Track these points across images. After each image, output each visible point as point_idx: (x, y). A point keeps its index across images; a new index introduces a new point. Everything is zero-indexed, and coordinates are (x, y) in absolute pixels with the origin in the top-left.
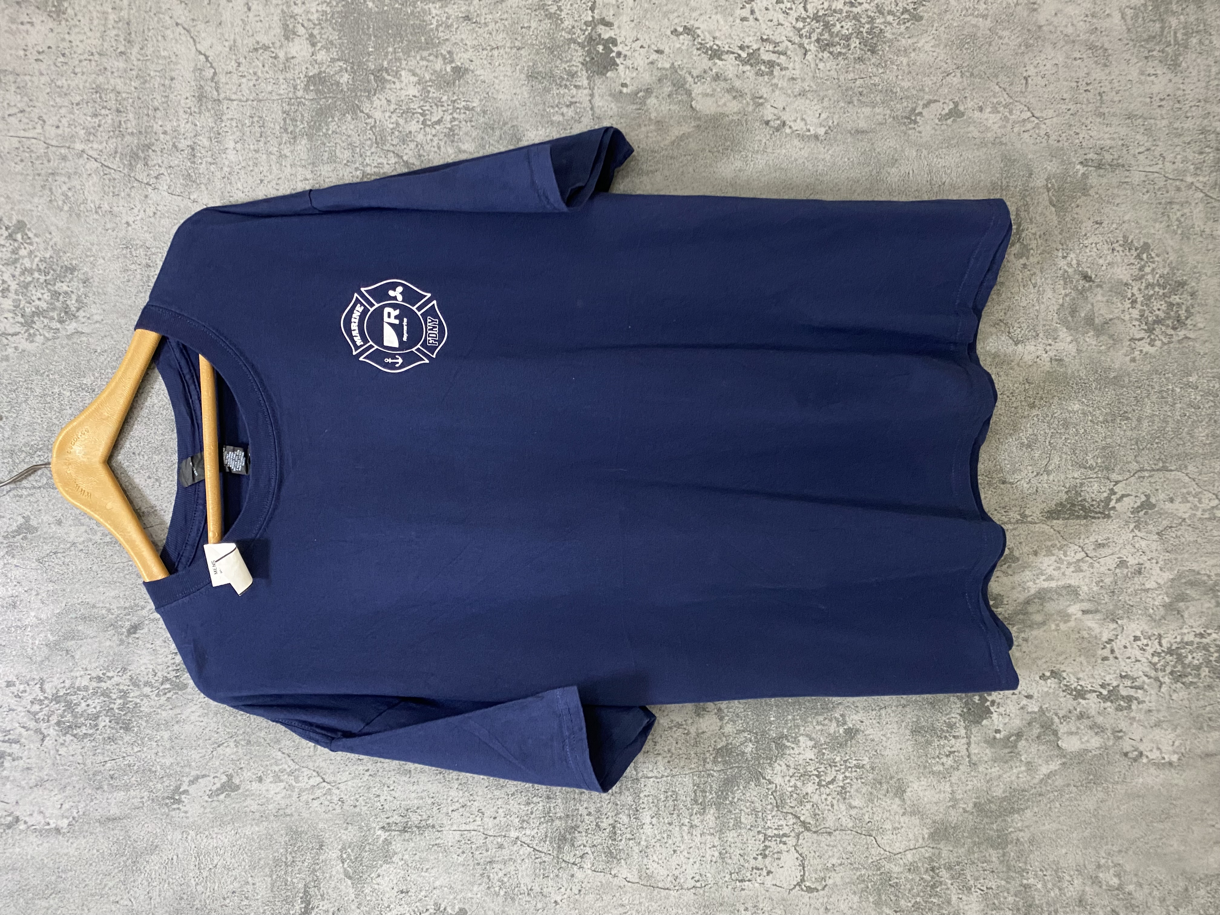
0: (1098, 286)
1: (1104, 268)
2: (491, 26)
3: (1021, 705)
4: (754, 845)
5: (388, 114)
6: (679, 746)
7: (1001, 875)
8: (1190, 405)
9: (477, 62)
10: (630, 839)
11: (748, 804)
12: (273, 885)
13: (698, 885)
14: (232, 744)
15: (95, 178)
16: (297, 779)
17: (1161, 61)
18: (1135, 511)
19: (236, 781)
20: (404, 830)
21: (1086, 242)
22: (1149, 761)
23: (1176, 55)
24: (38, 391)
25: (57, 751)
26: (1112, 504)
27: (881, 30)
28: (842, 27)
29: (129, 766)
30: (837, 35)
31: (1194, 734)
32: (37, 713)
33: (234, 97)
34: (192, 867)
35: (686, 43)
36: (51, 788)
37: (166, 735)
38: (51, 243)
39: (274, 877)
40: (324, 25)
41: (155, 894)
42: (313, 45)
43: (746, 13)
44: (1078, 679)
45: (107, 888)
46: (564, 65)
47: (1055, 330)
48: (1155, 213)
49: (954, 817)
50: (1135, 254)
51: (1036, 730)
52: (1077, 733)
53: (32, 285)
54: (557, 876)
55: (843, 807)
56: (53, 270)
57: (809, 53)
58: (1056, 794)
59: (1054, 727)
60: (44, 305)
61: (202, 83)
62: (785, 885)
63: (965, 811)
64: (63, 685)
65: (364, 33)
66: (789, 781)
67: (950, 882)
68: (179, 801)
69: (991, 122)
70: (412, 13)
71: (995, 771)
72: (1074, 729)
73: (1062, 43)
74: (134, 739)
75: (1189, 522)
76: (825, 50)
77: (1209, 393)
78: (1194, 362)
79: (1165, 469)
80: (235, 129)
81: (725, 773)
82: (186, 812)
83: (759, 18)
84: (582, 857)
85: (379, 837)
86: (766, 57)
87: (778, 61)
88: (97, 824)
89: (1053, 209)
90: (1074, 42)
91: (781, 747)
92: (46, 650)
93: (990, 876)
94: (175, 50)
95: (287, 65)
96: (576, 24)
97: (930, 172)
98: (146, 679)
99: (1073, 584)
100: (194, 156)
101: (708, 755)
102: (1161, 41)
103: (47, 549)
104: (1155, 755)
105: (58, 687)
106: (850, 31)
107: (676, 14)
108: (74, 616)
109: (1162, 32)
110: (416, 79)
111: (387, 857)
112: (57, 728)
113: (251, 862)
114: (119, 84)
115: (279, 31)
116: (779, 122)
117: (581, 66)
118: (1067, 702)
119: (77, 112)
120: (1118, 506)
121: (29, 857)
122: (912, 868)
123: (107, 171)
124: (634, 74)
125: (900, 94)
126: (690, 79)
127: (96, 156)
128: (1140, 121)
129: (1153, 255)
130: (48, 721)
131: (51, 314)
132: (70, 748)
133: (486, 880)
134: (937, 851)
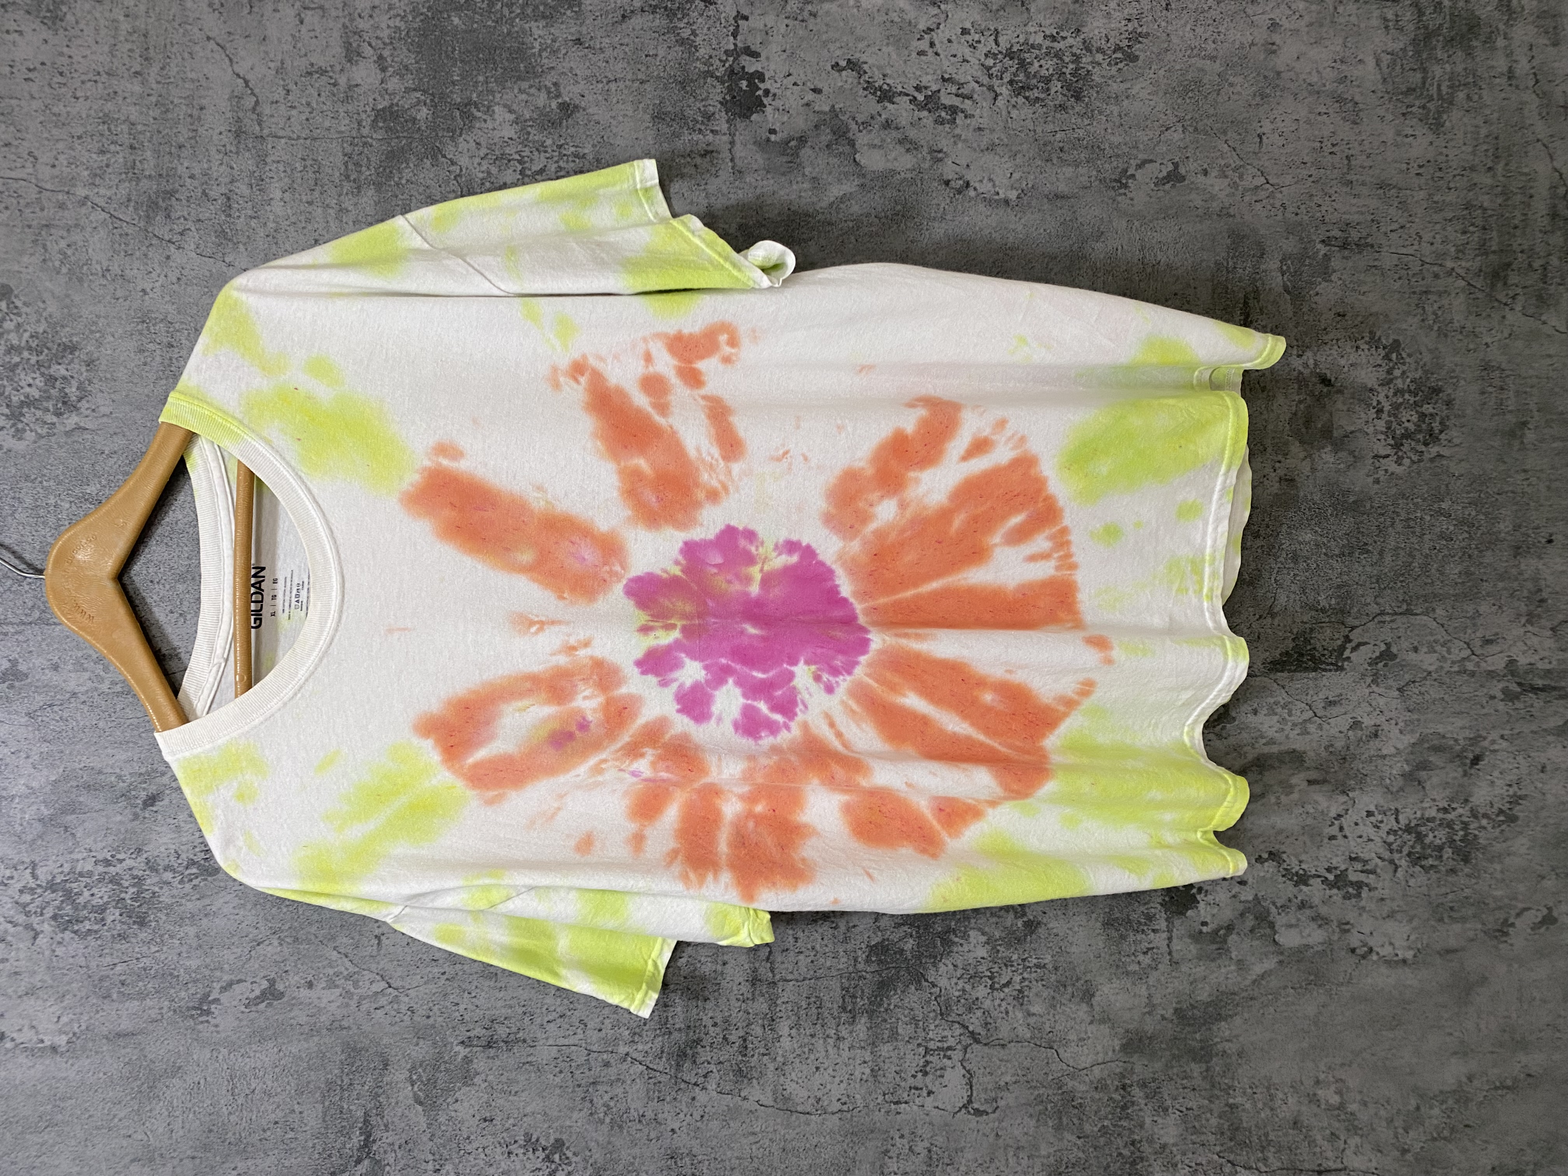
0: (1340, 392)
1: (1346, 369)
2: (609, 52)
3: (1233, 892)
4: (913, 1062)
5: (477, 160)
6: (826, 942)
7: (1203, 1093)
8: (1442, 536)
9: (589, 97)
10: (764, 1055)
11: (906, 1012)
12: (325, 1114)
13: (845, 1108)
14: (276, 942)
15: (102, 233)
16: (356, 984)
17: (1421, 120)
18: (1373, 662)
19: (280, 986)
20: (489, 1045)
21: (1325, 337)
22: (1380, 958)
23: (1438, 112)
24: (28, 501)
25: (54, 951)
26: (1347, 653)
27: (1088, 71)
28: (1041, 66)
29: (145, 970)
30: (1035, 76)
31: (1433, 926)
32: (28, 904)
33: (281, 133)
34: (224, 1092)
35: (850, 80)
36: (46, 997)
37: (192, 931)
38: (44, 314)
39: (327, 1103)
40: (397, 45)
41: (177, 1125)
42: (383, 70)
43: (924, 45)
44: (1300, 862)
45: (116, 1120)
46: (698, 105)
47: (1286, 444)
48: (1408, 304)
49: (1150, 1026)
50: (1383, 353)
51: (1250, 922)
52: (1297, 926)
53: (20, 368)
54: (675, 1099)
55: (1020, 1015)
56: (48, 349)
57: (1000, 98)
58: (1270, 997)
59: (1271, 918)
60: (35, 393)
61: (241, 114)
62: (949, 1108)
63: (1163, 1018)
64: (60, 870)
65: (447, 56)
66: (956, 984)
67: (1143, 1102)
68: (208, 1012)
69: (1217, 188)
70: (509, 33)
71: (1200, 971)
72: (1293, 922)
73: (1305, 94)
74: (151, 937)
75: (1435, 676)
76: (1019, 94)
77: (1462, 522)
78: (1447, 486)
79: (1409, 612)
80: (282, 175)
81: (880, 975)
82: (217, 1026)
83: (939, 51)
84: (705, 1076)
85: (457, 1053)
86: (947, 100)
87: (962, 106)
88: (104, 1041)
89: (1288, 297)
90: (1318, 93)
91: (947, 943)
92: (38, 826)
93: (1191, 1094)
94: (206, 71)
95: (350, 94)
96: (714, 53)
97: (1142, 249)
98: (166, 862)
99: (1298, 749)
100: (230, 207)
101: (860, 953)
102: (1422, 94)
103: (40, 699)
104: (1386, 951)
105: (56, 871)
106: (1051, 71)
107: (838, 45)
108: (75, 784)
109: (1424, 83)
110: (513, 117)
111: (467, 1078)
112: (53, 923)
113: (298, 1085)
114: (134, 113)
115: (340, 50)
116: (961, 182)
117: (719, 106)
118: (1288, 889)
119: (79, 147)
120: (1354, 656)
121: (17, 1082)
122: (1100, 1086)
123: (118, 223)
124: (785, 119)
125: (1109, 152)
126: (853, 126)
127: (103, 204)
128: (1393, 192)
129: (1404, 355)
130: (42, 914)
131: (45, 404)
132: (70, 948)
133: (588, 1105)
134: (1129, 1066)
